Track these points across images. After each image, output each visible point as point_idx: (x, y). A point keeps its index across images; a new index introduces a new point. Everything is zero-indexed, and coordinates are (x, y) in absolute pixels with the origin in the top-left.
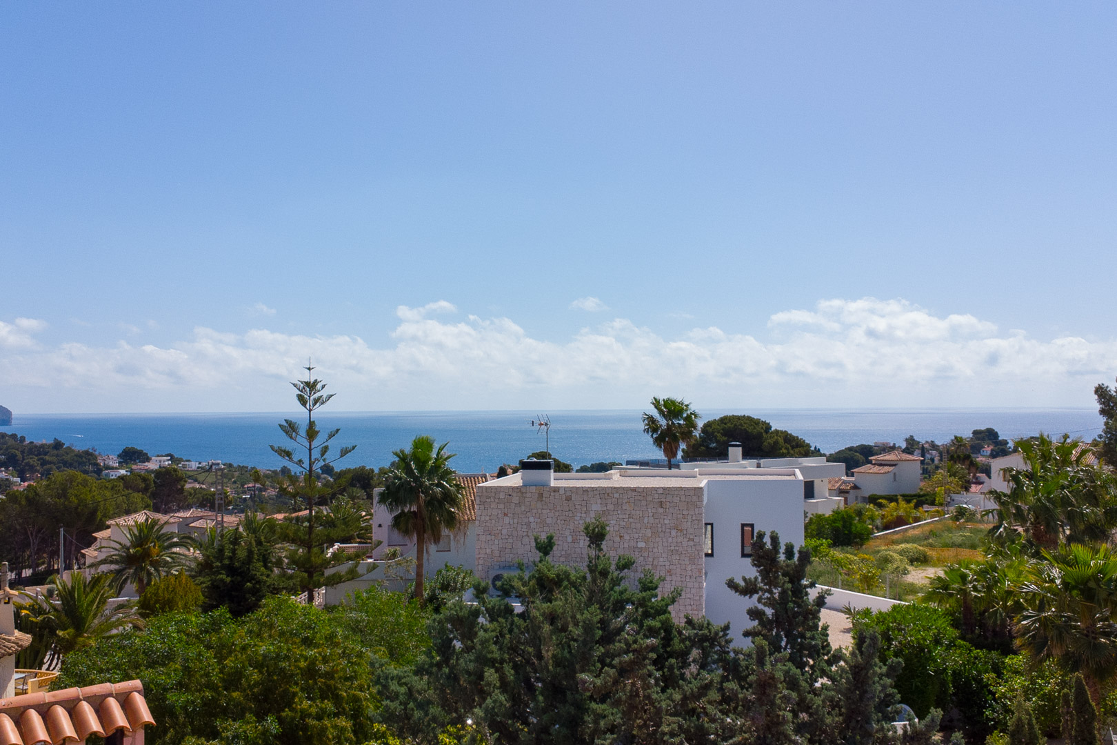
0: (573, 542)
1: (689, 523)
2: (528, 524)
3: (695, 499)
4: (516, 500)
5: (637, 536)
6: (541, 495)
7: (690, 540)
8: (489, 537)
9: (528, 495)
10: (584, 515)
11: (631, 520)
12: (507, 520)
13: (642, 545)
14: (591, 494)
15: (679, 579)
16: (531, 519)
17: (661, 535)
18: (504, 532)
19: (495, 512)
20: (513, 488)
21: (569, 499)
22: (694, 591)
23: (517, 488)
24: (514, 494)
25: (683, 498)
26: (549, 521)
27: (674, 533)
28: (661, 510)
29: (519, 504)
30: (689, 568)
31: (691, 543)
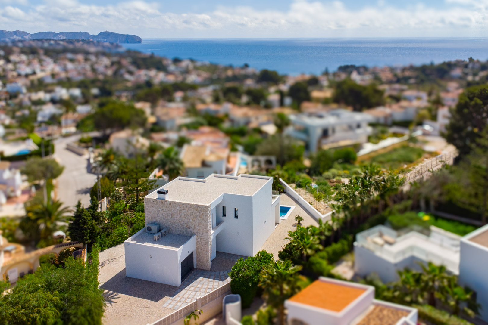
0: (172, 217)
1: (204, 216)
2: (159, 210)
3: (206, 209)
4: (155, 203)
5: (189, 218)
6: (162, 202)
7: (205, 221)
8: (148, 213)
9: (159, 202)
10: (174, 210)
11: (188, 213)
12: (153, 209)
13: (191, 221)
14: (176, 204)
15: (202, 232)
16: (160, 209)
17: (196, 218)
18: (152, 212)
19: (150, 206)
20: (154, 199)
21: (170, 204)
22: (206, 237)
23: (155, 199)
24: (155, 201)
25: (202, 208)
26: (165, 210)
27: (200, 218)
28: (196, 211)
29: (156, 204)
30: (205, 229)
31: (205, 222)
